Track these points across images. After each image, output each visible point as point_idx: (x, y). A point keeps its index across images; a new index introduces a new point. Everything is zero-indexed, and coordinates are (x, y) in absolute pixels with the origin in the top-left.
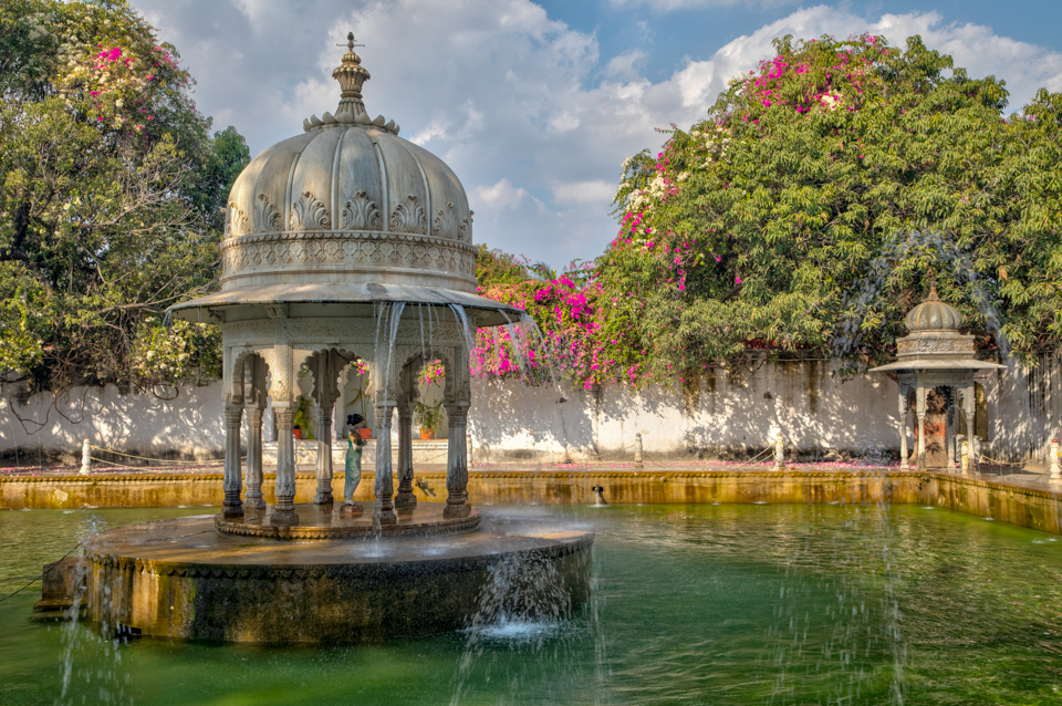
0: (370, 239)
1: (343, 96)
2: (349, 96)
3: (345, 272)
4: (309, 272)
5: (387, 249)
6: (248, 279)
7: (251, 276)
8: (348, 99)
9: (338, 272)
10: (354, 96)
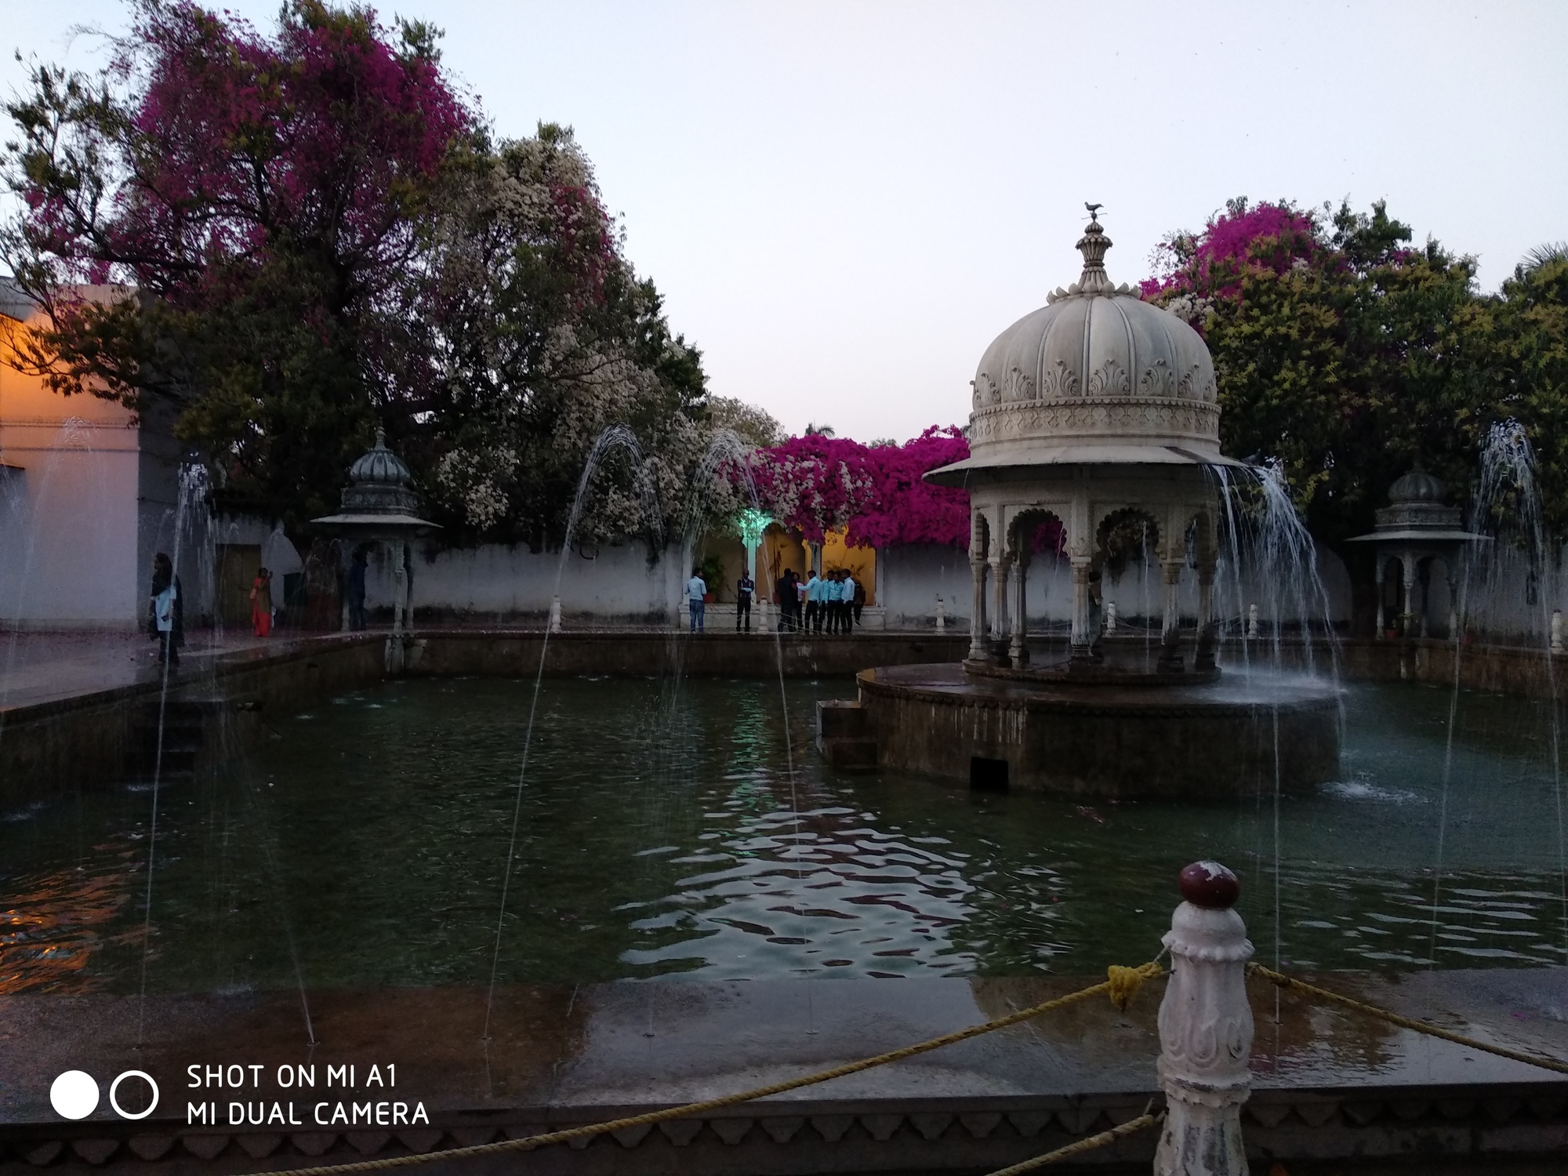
0: (1170, 406)
1: (1085, 266)
2: (1091, 265)
3: (1148, 436)
4: (1113, 436)
5: (1180, 415)
6: (1042, 441)
7: (1045, 438)
8: (1091, 269)
9: (1141, 436)
10: (1097, 265)
